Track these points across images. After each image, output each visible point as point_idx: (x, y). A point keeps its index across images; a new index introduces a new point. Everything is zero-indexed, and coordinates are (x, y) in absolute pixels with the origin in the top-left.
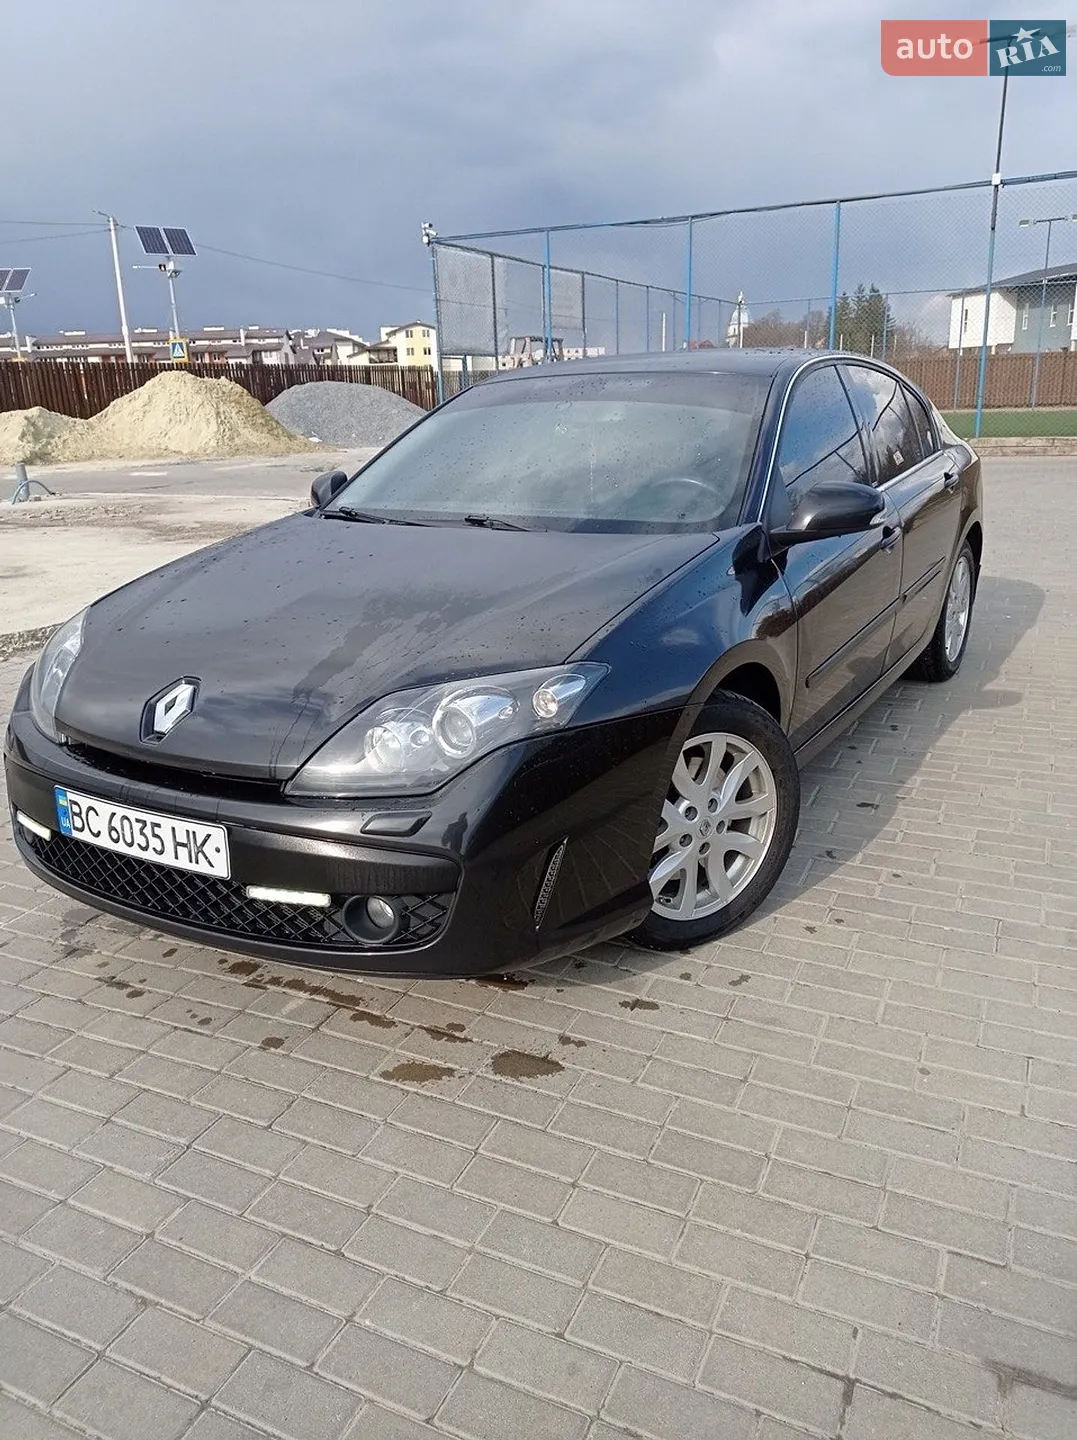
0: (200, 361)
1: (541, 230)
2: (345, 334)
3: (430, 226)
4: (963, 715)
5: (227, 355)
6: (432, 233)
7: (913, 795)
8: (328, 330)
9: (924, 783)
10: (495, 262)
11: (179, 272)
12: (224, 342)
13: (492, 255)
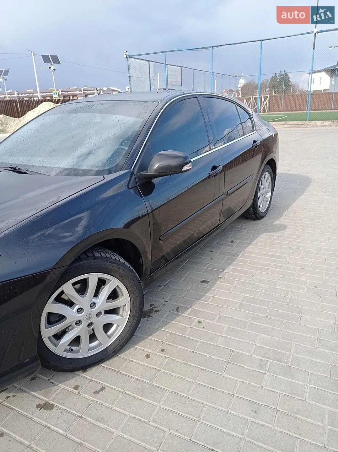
0: (69, 98)
1: (163, 52)
2: (115, 89)
3: (127, 51)
4: (261, 236)
5: (77, 96)
6: (127, 54)
7: (225, 277)
8: (110, 88)
9: (233, 270)
10: (150, 64)
11: (55, 69)
12: (76, 92)
13: (149, 61)
